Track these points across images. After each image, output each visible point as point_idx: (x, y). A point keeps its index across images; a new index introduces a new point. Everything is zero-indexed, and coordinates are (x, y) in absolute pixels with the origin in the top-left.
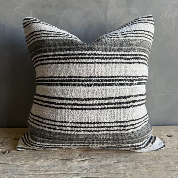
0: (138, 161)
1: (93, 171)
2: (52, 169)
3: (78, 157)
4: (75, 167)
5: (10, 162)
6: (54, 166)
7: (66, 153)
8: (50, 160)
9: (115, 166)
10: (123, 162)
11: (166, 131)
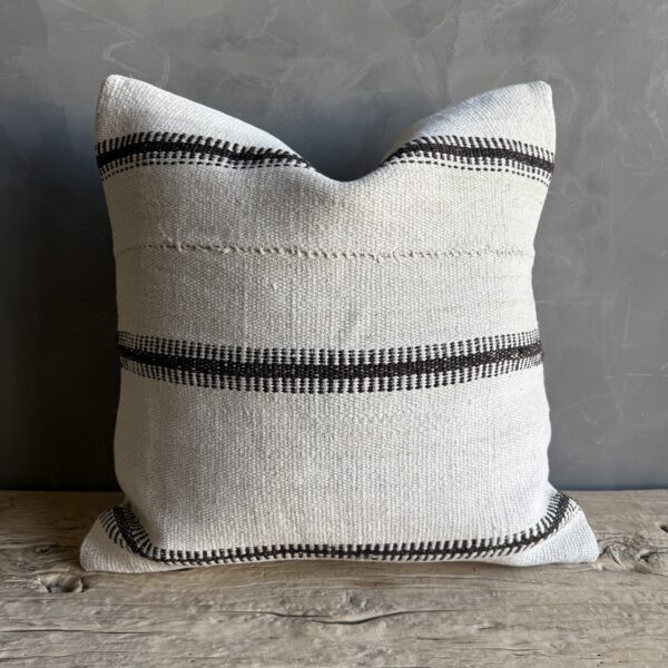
0: (569, 623)
1: (407, 662)
2: (257, 653)
3: (347, 608)
4: (340, 647)
5: (97, 626)
6: (261, 641)
7: (300, 594)
8: (243, 618)
9: (486, 642)
10: (512, 627)
11: (657, 512)
